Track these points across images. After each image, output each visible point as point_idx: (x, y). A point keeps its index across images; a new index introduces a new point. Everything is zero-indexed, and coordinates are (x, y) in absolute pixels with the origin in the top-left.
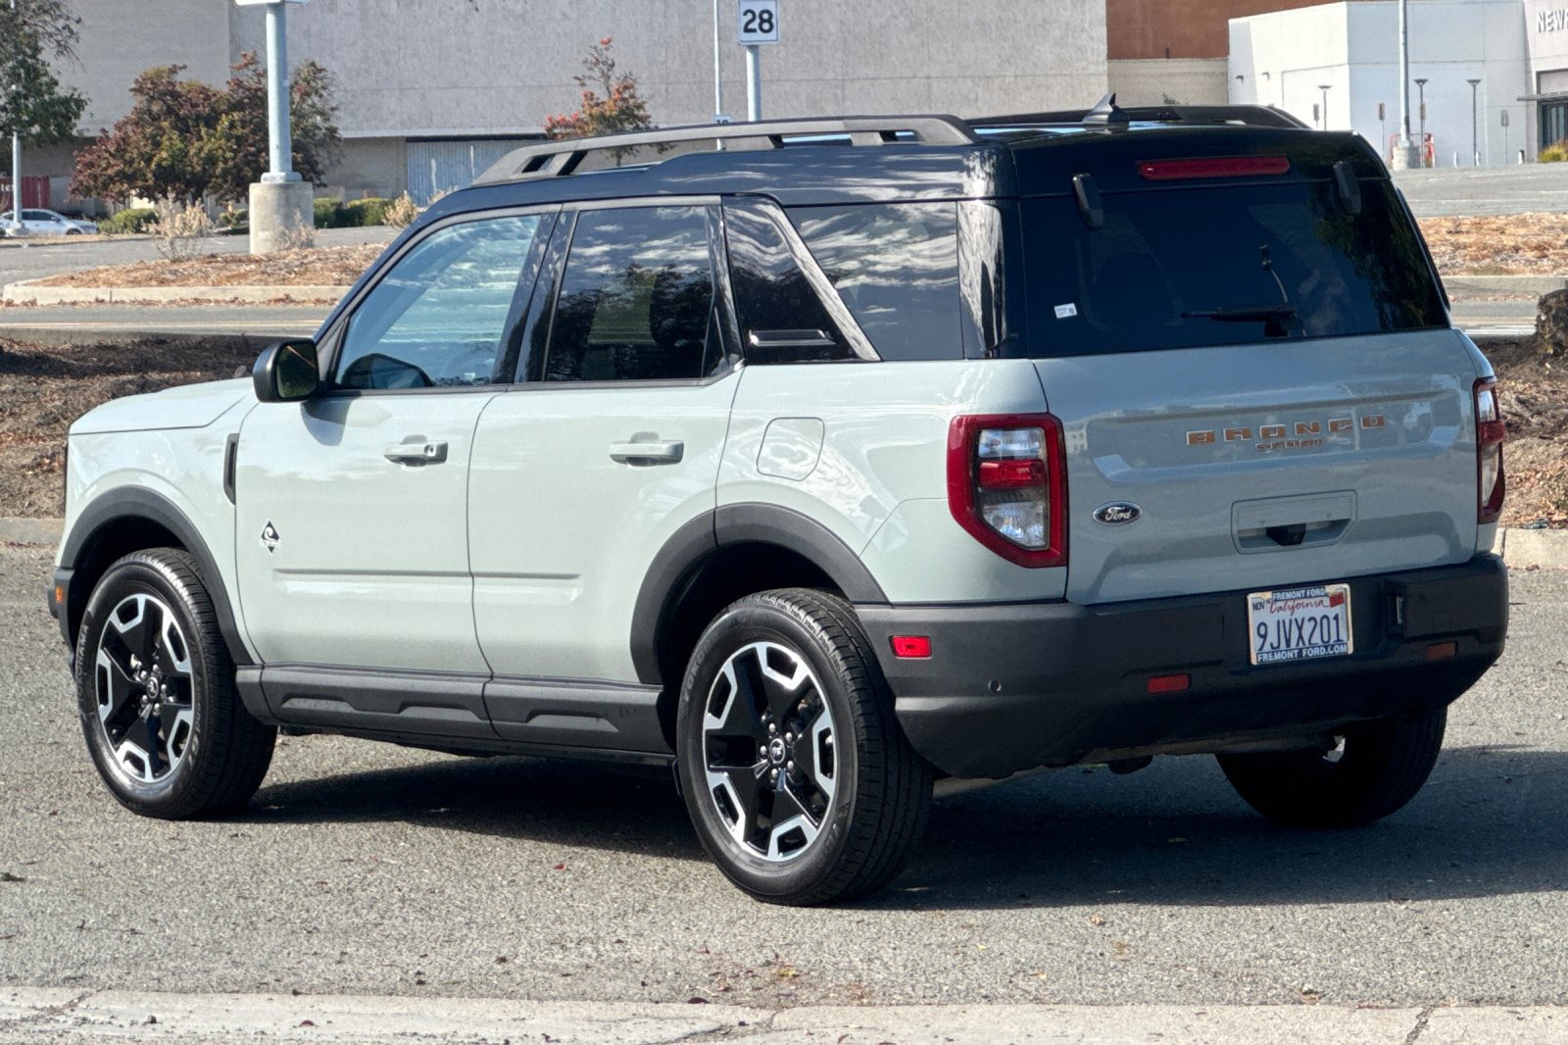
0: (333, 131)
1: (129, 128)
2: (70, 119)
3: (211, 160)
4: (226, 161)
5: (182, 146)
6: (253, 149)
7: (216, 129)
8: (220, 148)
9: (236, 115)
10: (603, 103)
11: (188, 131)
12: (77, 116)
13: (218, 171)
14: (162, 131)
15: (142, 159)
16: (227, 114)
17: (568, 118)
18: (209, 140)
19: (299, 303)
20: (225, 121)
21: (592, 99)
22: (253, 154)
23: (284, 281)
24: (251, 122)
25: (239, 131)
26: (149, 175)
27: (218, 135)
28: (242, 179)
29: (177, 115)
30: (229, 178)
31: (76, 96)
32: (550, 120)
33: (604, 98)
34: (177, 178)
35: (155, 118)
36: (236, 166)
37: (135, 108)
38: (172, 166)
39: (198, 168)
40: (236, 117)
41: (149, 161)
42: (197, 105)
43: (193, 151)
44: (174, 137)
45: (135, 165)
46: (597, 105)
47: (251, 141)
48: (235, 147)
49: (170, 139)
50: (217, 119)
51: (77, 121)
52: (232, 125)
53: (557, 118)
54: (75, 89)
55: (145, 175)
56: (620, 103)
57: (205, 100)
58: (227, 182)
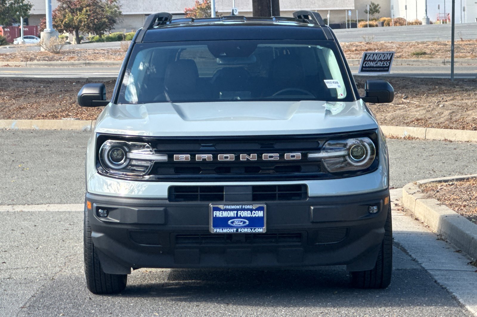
0: (120, 12)
1: (57, 12)
2: (27, 11)
3: (80, 21)
4: (85, 22)
5: (72, 17)
6: (92, 18)
7: (82, 12)
8: (83, 18)
9: (88, 8)
10: (201, 4)
11: (74, 13)
12: (30, 10)
13: (82, 24)
14: (66, 13)
15: (60, 21)
16: (85, 8)
17: (191, 9)
18: (80, 15)
19: (10, 66)
20: (84, 10)
21: (198, 3)
22: (92, 20)
23: (8, 60)
24: (92, 10)
25: (89, 13)
26: (62, 26)
27: (82, 14)
28: (90, 27)
29: (71, 8)
30: (86, 27)
31: (29, 4)
32: (186, 9)
33: (202, 3)
34: (70, 27)
35: (64, 9)
36: (87, 23)
37: (58, 6)
38: (69, 23)
39: (77, 24)
40: (88, 9)
41: (62, 22)
42: (76, 5)
43: (75, 18)
44: (70, 15)
45: (58, 23)
46: (200, 5)
47: (92, 16)
48: (87, 17)
49: (68, 15)
50: (82, 9)
51: (30, 11)
52: (87, 11)
53: (188, 8)
54: (29, 2)
55: (61, 26)
56: (206, 4)
57: (79, 4)
58: (85, 28)
